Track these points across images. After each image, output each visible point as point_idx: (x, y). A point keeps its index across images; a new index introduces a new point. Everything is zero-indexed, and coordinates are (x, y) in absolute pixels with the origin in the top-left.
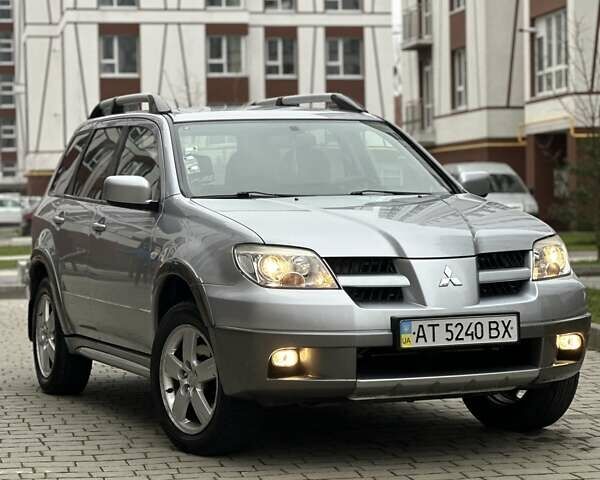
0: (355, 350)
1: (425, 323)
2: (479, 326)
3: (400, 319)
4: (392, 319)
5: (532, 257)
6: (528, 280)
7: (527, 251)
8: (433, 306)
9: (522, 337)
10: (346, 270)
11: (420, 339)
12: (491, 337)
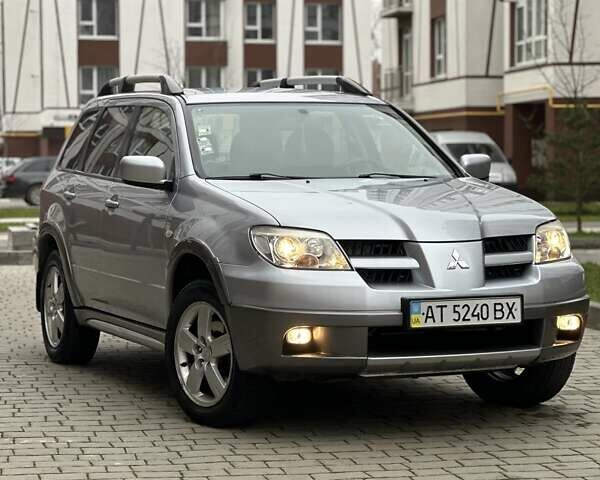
0: (366, 329)
1: (434, 304)
2: (485, 307)
3: (410, 300)
4: (402, 299)
5: (535, 241)
6: (531, 263)
7: (531, 235)
8: (441, 288)
9: (526, 318)
10: (359, 252)
11: (429, 320)
12: (496, 318)
